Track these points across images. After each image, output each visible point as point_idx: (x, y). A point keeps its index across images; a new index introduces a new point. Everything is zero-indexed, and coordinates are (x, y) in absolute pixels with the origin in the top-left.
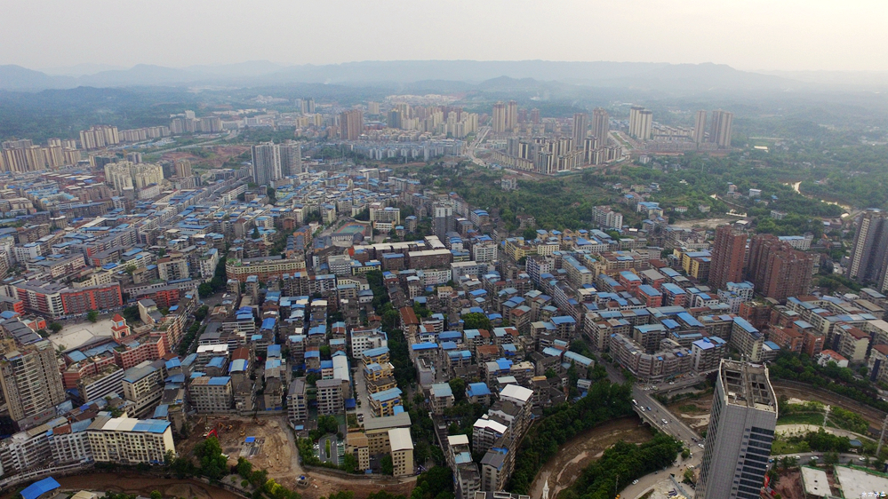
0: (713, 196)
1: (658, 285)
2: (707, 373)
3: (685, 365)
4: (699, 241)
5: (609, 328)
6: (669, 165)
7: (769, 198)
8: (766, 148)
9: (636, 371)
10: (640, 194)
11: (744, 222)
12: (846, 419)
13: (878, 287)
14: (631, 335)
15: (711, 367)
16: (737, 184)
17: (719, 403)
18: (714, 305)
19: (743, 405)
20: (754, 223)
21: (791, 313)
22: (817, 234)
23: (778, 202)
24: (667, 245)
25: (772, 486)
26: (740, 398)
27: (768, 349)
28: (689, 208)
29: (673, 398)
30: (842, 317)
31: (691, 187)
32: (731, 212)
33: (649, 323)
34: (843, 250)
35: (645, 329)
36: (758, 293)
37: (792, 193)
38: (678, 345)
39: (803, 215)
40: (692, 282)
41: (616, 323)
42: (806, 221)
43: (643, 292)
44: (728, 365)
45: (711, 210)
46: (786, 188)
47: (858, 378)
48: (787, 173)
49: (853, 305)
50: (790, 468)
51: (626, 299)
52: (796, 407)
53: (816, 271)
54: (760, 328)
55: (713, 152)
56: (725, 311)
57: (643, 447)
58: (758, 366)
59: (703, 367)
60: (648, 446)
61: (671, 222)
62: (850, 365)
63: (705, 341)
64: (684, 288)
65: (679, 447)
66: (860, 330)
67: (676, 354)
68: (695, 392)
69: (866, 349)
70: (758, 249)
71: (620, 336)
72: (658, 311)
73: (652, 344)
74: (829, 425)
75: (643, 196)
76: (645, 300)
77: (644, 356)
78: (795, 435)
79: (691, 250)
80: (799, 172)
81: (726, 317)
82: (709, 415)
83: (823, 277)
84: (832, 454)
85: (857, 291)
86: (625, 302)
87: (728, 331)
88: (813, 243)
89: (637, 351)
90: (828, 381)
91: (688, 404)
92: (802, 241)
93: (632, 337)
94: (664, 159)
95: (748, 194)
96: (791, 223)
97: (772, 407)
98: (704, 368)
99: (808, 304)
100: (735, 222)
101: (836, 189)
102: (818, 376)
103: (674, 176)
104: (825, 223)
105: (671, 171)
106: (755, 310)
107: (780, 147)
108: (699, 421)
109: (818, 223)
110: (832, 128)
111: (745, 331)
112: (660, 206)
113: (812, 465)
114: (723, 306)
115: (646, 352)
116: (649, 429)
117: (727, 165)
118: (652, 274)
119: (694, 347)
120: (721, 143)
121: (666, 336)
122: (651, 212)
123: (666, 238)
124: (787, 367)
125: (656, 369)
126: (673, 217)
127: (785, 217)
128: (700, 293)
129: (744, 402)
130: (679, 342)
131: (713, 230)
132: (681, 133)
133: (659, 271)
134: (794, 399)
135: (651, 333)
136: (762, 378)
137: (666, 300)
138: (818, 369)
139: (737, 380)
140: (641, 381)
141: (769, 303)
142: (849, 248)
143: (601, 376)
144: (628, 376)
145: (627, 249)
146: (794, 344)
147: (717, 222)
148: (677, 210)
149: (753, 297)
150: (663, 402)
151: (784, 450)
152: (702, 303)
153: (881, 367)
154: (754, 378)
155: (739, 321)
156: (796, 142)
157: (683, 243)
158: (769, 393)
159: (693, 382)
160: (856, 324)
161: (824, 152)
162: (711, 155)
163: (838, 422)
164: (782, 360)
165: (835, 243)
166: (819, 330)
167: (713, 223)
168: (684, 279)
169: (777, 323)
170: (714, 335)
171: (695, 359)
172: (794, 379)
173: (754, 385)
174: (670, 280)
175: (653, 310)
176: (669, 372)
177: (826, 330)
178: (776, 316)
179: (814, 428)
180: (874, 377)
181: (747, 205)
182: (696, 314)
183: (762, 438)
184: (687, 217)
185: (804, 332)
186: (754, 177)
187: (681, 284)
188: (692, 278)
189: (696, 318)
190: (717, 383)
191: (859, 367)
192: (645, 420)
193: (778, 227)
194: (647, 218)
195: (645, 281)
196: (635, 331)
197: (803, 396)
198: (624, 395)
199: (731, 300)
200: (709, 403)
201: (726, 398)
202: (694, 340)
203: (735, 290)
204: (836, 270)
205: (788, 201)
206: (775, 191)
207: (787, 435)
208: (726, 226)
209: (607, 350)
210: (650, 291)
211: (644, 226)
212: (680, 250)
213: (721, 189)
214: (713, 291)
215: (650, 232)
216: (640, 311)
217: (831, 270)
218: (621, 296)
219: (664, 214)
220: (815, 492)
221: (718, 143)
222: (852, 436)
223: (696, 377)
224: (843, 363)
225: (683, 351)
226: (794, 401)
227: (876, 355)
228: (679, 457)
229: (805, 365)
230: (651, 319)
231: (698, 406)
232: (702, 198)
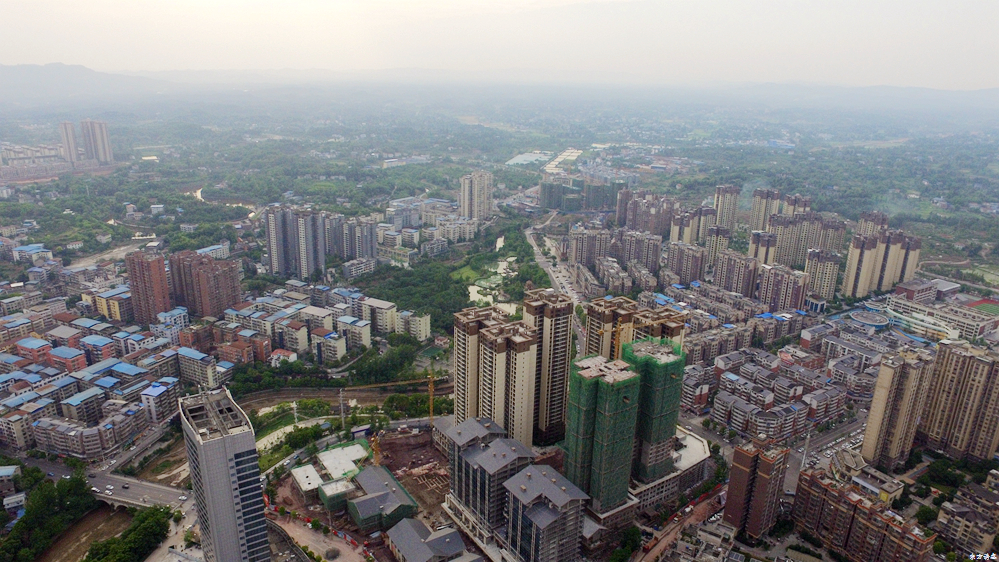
0: (111, 222)
1: (75, 342)
2: (168, 420)
3: (140, 421)
4: (109, 277)
5: (26, 416)
6: (42, 195)
7: (174, 212)
8: (155, 158)
9: (83, 453)
10: (11, 237)
11: (155, 244)
12: (312, 408)
13: (298, 276)
14: (60, 414)
15: (171, 412)
16: (135, 203)
17: (193, 446)
18: (151, 344)
19: (217, 437)
20: (166, 242)
21: (232, 325)
22: (232, 240)
23: (185, 214)
24: (71, 291)
25: (273, 503)
26: (213, 431)
27: (223, 370)
28: (85, 241)
29: (141, 464)
30: (278, 314)
31: (79, 217)
32: (138, 236)
33: (80, 391)
34: (260, 249)
35: (76, 399)
36: (194, 315)
37: (197, 202)
38: (125, 402)
39: (214, 223)
40: (116, 326)
41: (33, 407)
42: (218, 229)
43: (58, 357)
44: (187, 402)
45: (113, 238)
46: (189, 198)
47: (309, 366)
48: (186, 182)
49: (284, 300)
50: (282, 477)
51: (37, 373)
52: (267, 416)
53: (242, 276)
54: (208, 351)
55: (95, 170)
56: (165, 346)
57: (124, 537)
58: (218, 391)
59: (161, 416)
60: (130, 531)
61: (67, 263)
62: (299, 357)
63: (154, 386)
64: (110, 335)
65: (168, 513)
66: (297, 322)
67: (126, 414)
68: (164, 445)
69: (307, 337)
70: (179, 267)
71: (45, 421)
72: (86, 374)
73: (92, 413)
74: (300, 419)
75: (17, 239)
76: (63, 366)
77: (88, 431)
78: (275, 443)
79: (103, 290)
80: (197, 179)
81: (168, 353)
82: (187, 464)
83: (250, 281)
84: (311, 445)
85: (282, 284)
86: (37, 377)
87: (176, 366)
88: (231, 249)
89: (75, 429)
90: (286, 379)
91: (160, 462)
92: (221, 250)
93: (62, 416)
94: (33, 188)
95: (150, 212)
96: (204, 233)
97: (246, 426)
98: (164, 417)
99: (245, 312)
100: (144, 246)
101: (237, 189)
102: (277, 378)
103: (52, 206)
104: (237, 226)
105: (48, 202)
106: (196, 334)
107: (169, 156)
108: (179, 474)
109: (229, 227)
110: (215, 128)
111: (193, 360)
112: (45, 247)
113: (299, 463)
114: (161, 341)
115: (88, 426)
116: (125, 511)
117: (116, 183)
118: (63, 332)
119: (143, 398)
120: (102, 158)
121: (107, 397)
122: (35, 257)
123: (67, 284)
124: (247, 380)
125: (107, 440)
126: (67, 257)
127: (196, 229)
128: (130, 335)
129: (218, 434)
130: (125, 398)
131: (122, 261)
132: (47, 153)
133: (71, 325)
134: (263, 409)
135: (86, 402)
136: (225, 401)
137: (91, 357)
138: (275, 372)
139: (202, 415)
140: (94, 462)
141: (208, 322)
142: (265, 246)
143: (37, 480)
144: (73, 464)
145: (17, 311)
146: (246, 356)
147: (124, 251)
148: (70, 247)
149: (190, 322)
150: (131, 473)
151: (271, 463)
152: (137, 346)
153: (323, 349)
154: (218, 405)
155: (184, 351)
156: (185, 148)
157: (90, 284)
158: (239, 414)
159: (157, 436)
160: (292, 317)
161: (216, 154)
162: (94, 174)
163: (306, 414)
164: (240, 376)
165: (251, 244)
166: (263, 334)
167: (120, 253)
168: (105, 325)
169: (223, 340)
170: (162, 376)
171: (150, 411)
172: (257, 390)
173: (221, 412)
174: (89, 331)
175: (78, 375)
176: (124, 438)
177: (269, 332)
178: (219, 333)
179: (289, 429)
180: (321, 362)
181: (153, 224)
182: (134, 361)
183: (247, 461)
184: (85, 252)
185: (251, 341)
186: (151, 192)
187: (104, 332)
188: (115, 322)
189: (136, 364)
190: (184, 426)
191: (306, 356)
192: (116, 505)
193: (193, 241)
194: (32, 265)
195: (56, 344)
196: (64, 408)
197: (270, 402)
198: (78, 488)
199: (168, 332)
200: (182, 451)
201: (199, 437)
202: (141, 390)
203: (168, 320)
204: (259, 271)
205: (193, 211)
206: (179, 203)
207: (269, 446)
208: (136, 253)
209: (34, 444)
210: (67, 352)
211: (31, 276)
212: (90, 293)
213: (119, 212)
214: (145, 328)
215: (42, 282)
216: (63, 380)
217: (255, 272)
218: (29, 372)
219: (54, 256)
220: (310, 488)
221: (98, 159)
222: (321, 421)
223: (158, 429)
224: (293, 357)
225: (133, 407)
226: (264, 411)
227: (316, 340)
228: (171, 522)
229: (262, 373)
230: (80, 386)
231: (172, 459)
232: (99, 227)
